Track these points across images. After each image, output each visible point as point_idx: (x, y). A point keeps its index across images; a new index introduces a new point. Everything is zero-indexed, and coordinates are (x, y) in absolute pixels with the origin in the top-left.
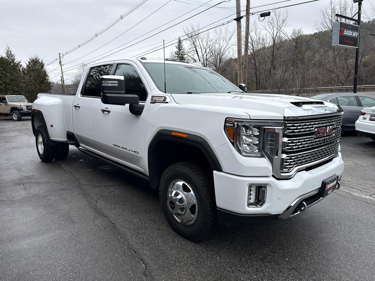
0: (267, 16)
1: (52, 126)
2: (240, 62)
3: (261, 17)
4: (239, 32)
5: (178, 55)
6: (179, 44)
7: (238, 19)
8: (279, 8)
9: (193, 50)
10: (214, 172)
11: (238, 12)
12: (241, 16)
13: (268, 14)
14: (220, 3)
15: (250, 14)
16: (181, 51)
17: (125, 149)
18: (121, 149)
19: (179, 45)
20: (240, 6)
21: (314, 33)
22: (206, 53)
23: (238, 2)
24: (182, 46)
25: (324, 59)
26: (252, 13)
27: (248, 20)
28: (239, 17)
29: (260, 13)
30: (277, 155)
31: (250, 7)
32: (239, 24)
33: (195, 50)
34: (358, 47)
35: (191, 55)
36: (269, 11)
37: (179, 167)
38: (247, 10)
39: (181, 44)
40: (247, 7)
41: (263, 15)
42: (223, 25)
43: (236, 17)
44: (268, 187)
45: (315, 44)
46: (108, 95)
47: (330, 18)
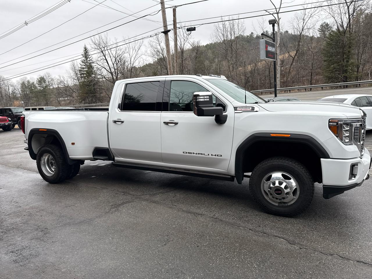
0: (193, 30)
1: (73, 144)
2: (171, 72)
3: (188, 31)
4: (168, 44)
5: (85, 63)
6: (85, 52)
7: (166, 32)
8: (203, 24)
9: (102, 58)
10: (322, 159)
11: (165, 26)
12: (168, 29)
13: (194, 29)
14: (145, 16)
15: (177, 28)
16: (88, 59)
17: (202, 154)
18: (195, 155)
19: (85, 54)
20: (166, 20)
21: (206, 45)
22: (116, 61)
23: (165, 16)
24: (88, 54)
25: (219, 68)
26: (179, 28)
27: (175, 34)
28: (166, 30)
29: (186, 28)
30: (359, 142)
31: (177, 22)
32: (167, 36)
33: (105, 59)
34: (275, 60)
35: (100, 63)
36: (194, 26)
37: (276, 162)
38: (174, 24)
39: (87, 52)
40: (174, 21)
41: (189, 30)
42: (151, 37)
43: (163, 31)
44: (359, 164)
45: (210, 54)
46: (204, 108)
47: (223, 32)
